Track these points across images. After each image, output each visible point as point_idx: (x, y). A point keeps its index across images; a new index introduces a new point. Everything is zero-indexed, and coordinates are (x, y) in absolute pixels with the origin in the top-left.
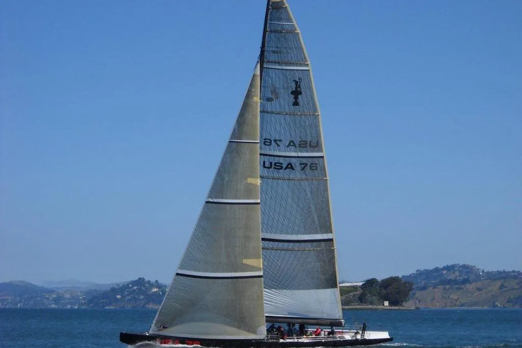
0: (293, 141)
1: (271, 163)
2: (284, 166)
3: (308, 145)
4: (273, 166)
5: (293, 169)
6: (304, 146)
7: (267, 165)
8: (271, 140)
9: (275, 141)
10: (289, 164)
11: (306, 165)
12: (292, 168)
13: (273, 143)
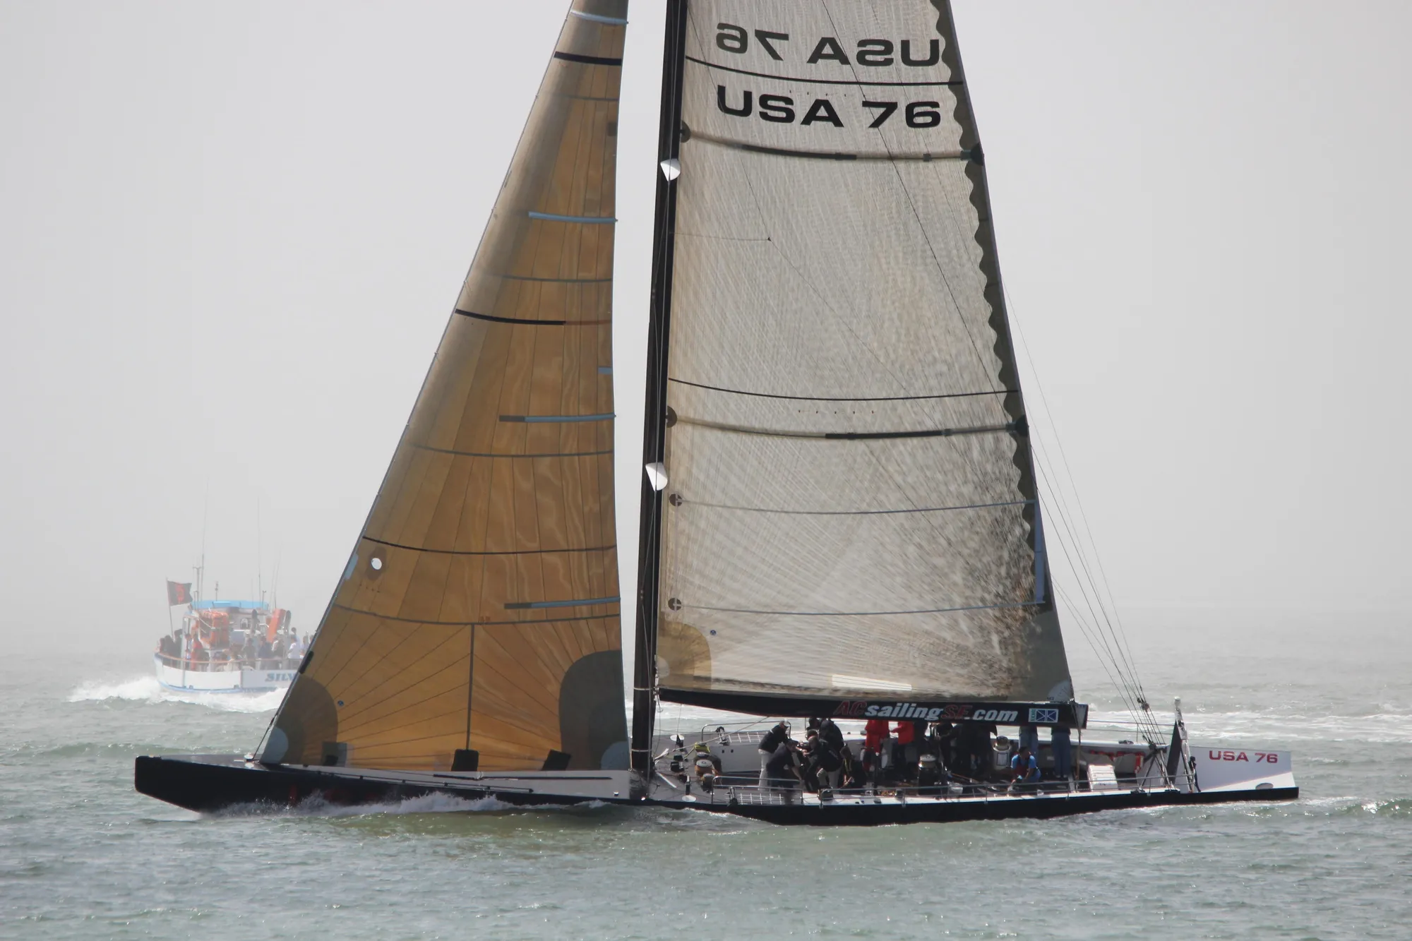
0: (832, 42)
1: (748, 96)
2: (801, 110)
3: (897, 54)
4: (757, 107)
5: (838, 123)
6: (880, 58)
7: (734, 101)
8: (744, 33)
9: (762, 36)
10: (818, 104)
11: (891, 107)
12: (833, 118)
13: (752, 40)
